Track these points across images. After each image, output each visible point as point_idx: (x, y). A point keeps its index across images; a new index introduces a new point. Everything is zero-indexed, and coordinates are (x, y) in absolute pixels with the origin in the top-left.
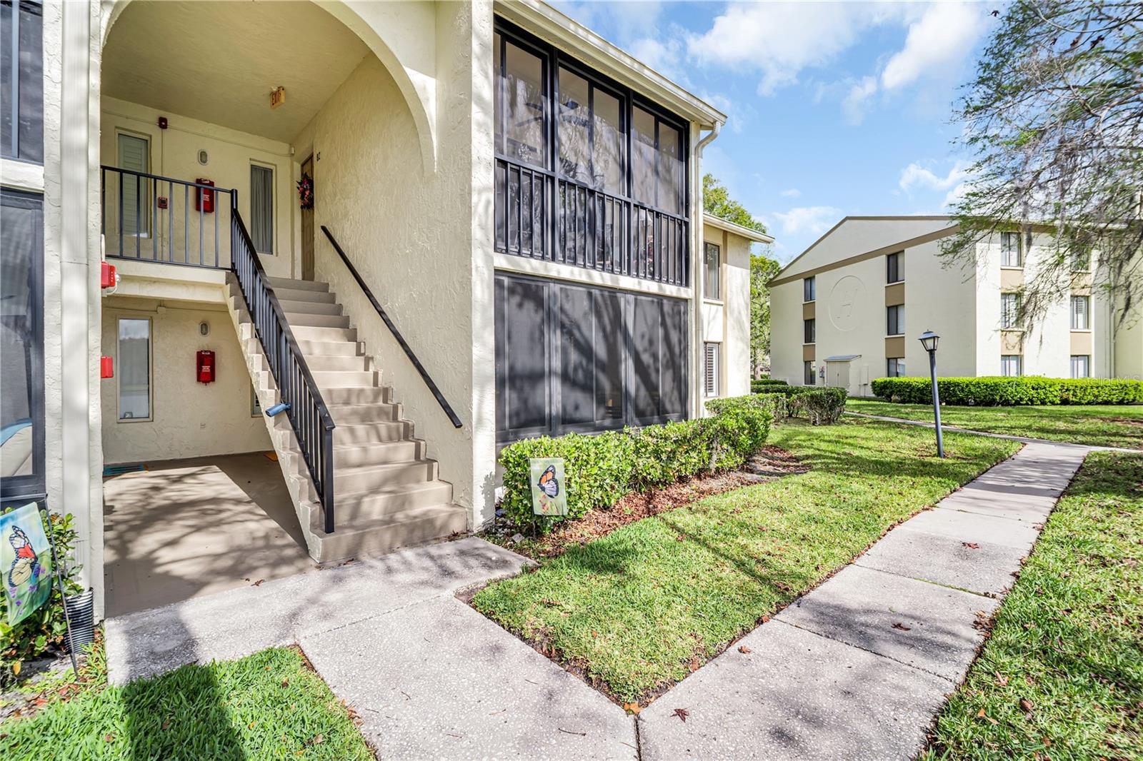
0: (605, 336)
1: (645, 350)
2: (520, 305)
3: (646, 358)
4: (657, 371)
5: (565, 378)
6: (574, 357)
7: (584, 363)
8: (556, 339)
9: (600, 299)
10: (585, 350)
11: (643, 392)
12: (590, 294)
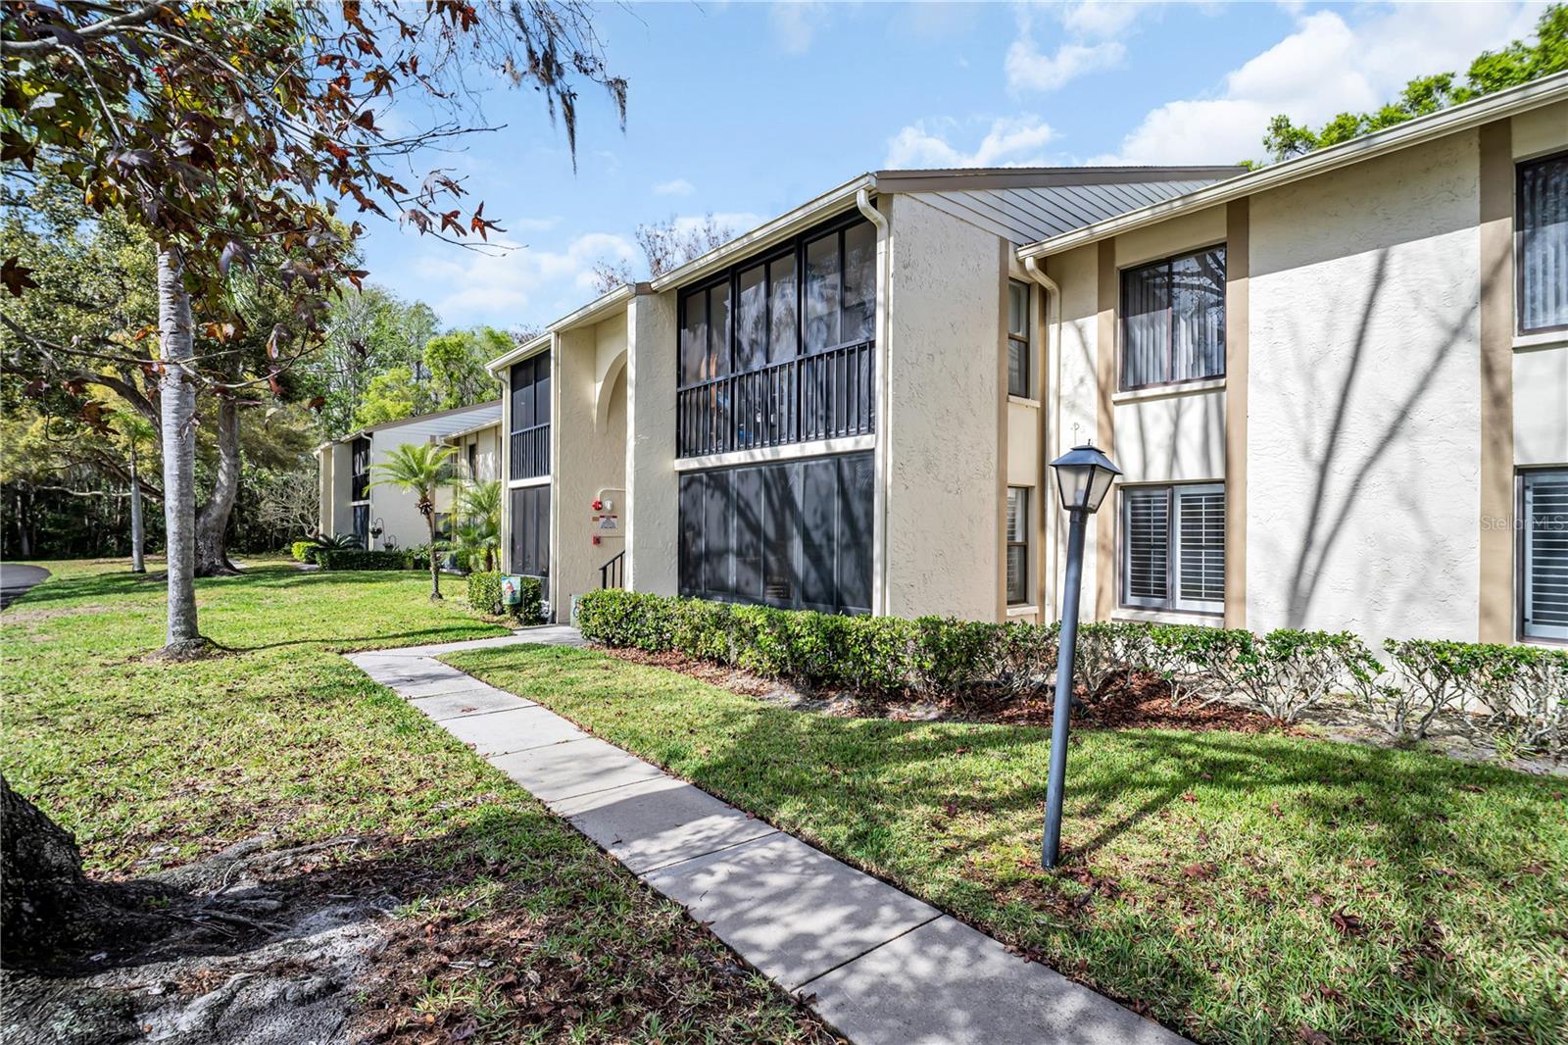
0: (774, 513)
1: (817, 527)
2: (712, 496)
3: (817, 537)
4: (832, 553)
5: (740, 554)
6: (748, 537)
7: (755, 542)
8: (734, 523)
9: (768, 474)
10: (755, 528)
11: (813, 575)
12: (760, 471)
